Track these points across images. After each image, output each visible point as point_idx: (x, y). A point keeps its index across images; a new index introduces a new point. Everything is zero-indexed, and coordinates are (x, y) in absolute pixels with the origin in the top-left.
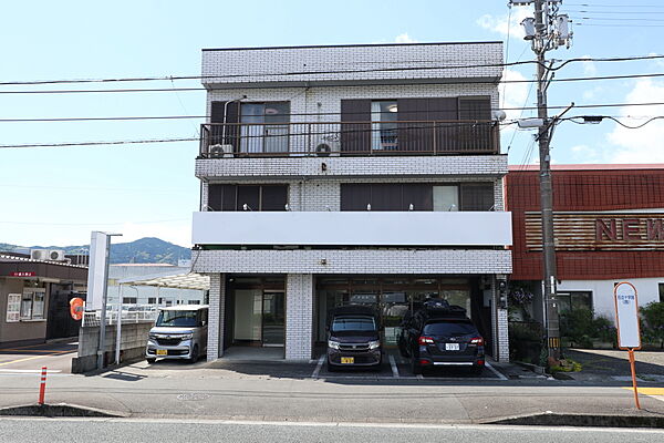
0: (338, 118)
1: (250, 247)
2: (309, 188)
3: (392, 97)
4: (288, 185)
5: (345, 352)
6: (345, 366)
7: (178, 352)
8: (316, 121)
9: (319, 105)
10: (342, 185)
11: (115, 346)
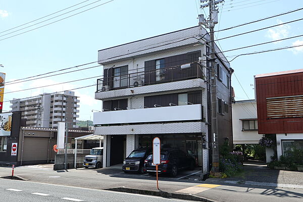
0: (143, 70)
1: (111, 125)
2: (134, 100)
3: (163, 57)
4: (127, 99)
5: (127, 165)
6: (127, 171)
7: (91, 164)
8: (136, 72)
9: (138, 65)
10: (145, 97)
11: (74, 161)
